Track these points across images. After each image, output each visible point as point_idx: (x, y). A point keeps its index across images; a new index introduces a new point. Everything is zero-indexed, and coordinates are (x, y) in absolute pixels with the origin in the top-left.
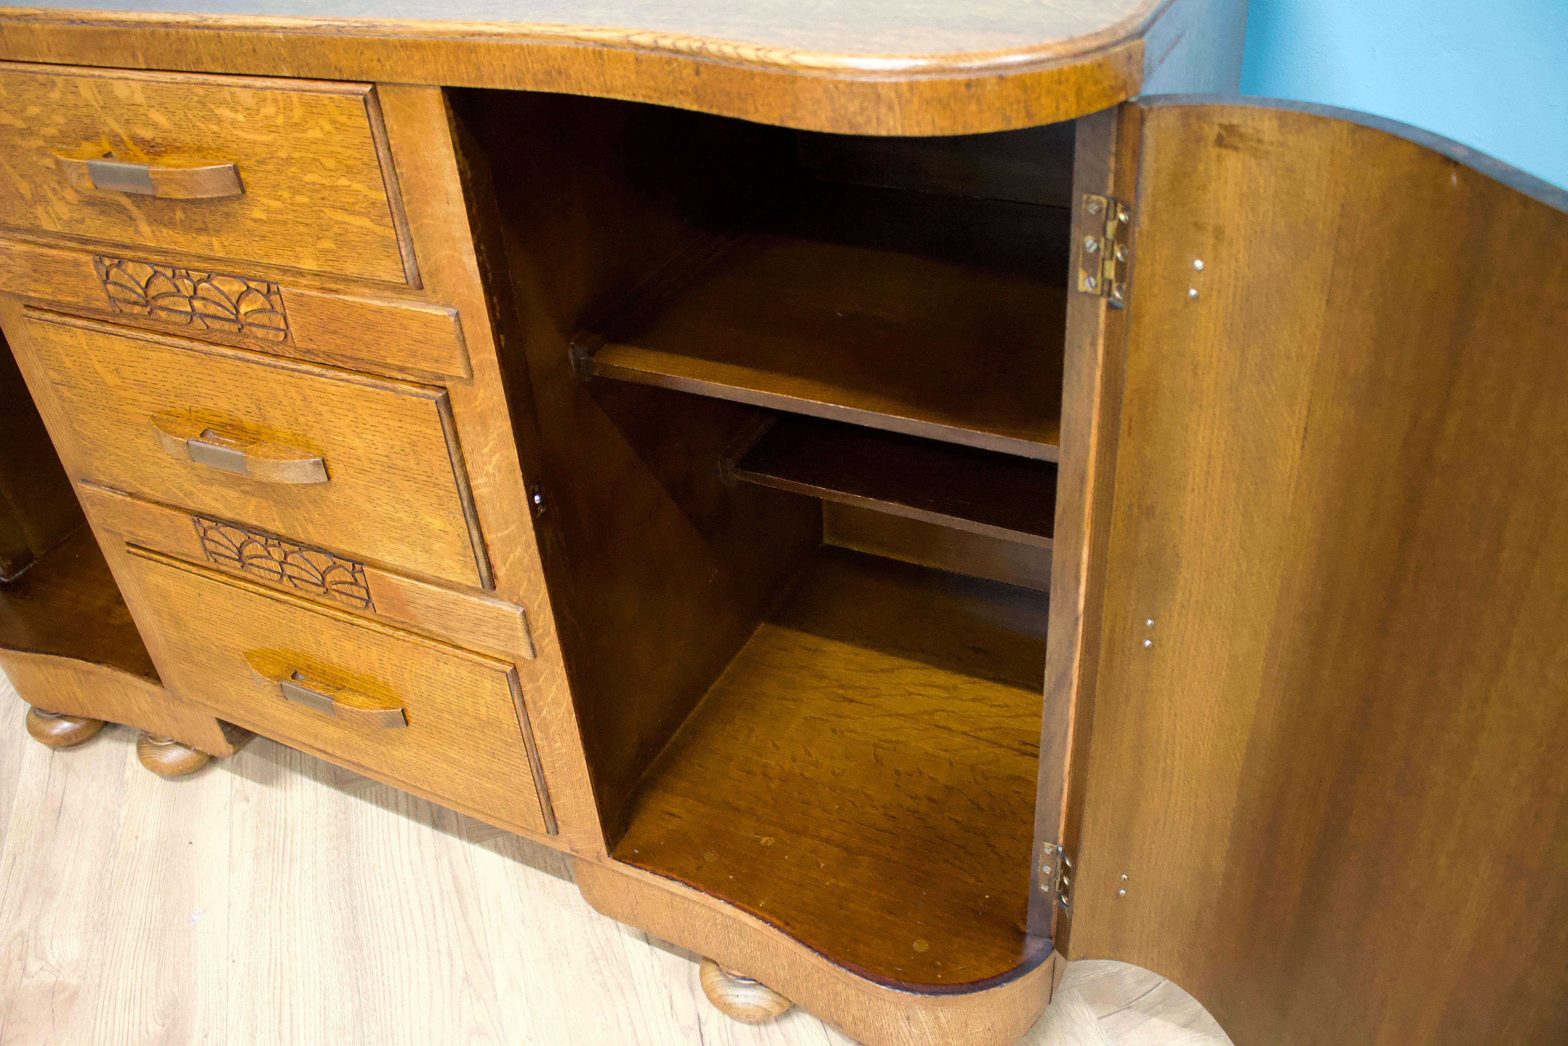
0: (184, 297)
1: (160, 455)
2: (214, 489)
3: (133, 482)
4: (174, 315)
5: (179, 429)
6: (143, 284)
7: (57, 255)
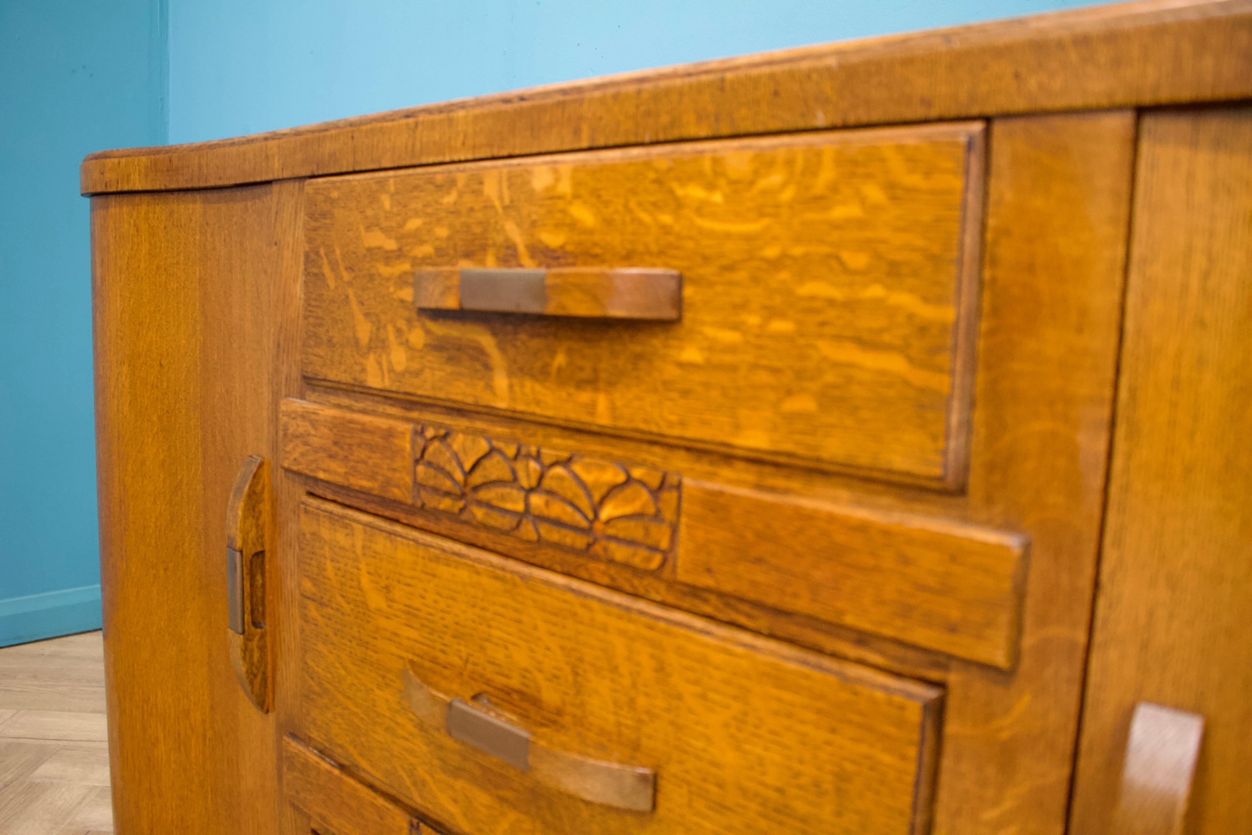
0: (522, 488)
1: (399, 719)
2: (459, 784)
3: (351, 750)
4: (495, 514)
5: (444, 684)
6: (467, 466)
7: (371, 422)
